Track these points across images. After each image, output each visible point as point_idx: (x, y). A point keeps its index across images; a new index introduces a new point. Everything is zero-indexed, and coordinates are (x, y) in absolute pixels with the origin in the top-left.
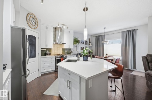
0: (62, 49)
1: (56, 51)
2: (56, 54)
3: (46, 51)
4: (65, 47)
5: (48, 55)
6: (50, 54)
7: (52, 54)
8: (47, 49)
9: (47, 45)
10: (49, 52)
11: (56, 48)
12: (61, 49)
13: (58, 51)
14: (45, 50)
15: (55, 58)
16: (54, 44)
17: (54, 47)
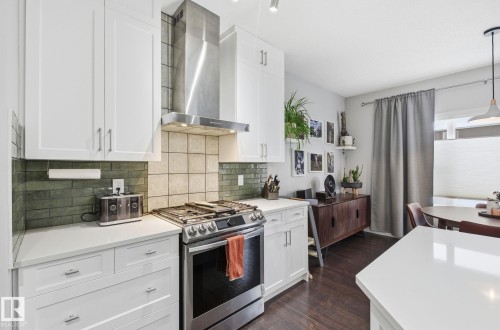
0: (221, 164)
1: (179, 183)
2: (182, 201)
3: (106, 181)
4: (243, 150)
5: (113, 215)
6: (136, 207)
7: (152, 205)
8: (112, 169)
9: (102, 134)
10: (129, 189)
11: (180, 163)
12: (214, 167)
13: (193, 178)
14: (96, 174)
15: (181, 244)
16: (167, 132)
17: (167, 152)
